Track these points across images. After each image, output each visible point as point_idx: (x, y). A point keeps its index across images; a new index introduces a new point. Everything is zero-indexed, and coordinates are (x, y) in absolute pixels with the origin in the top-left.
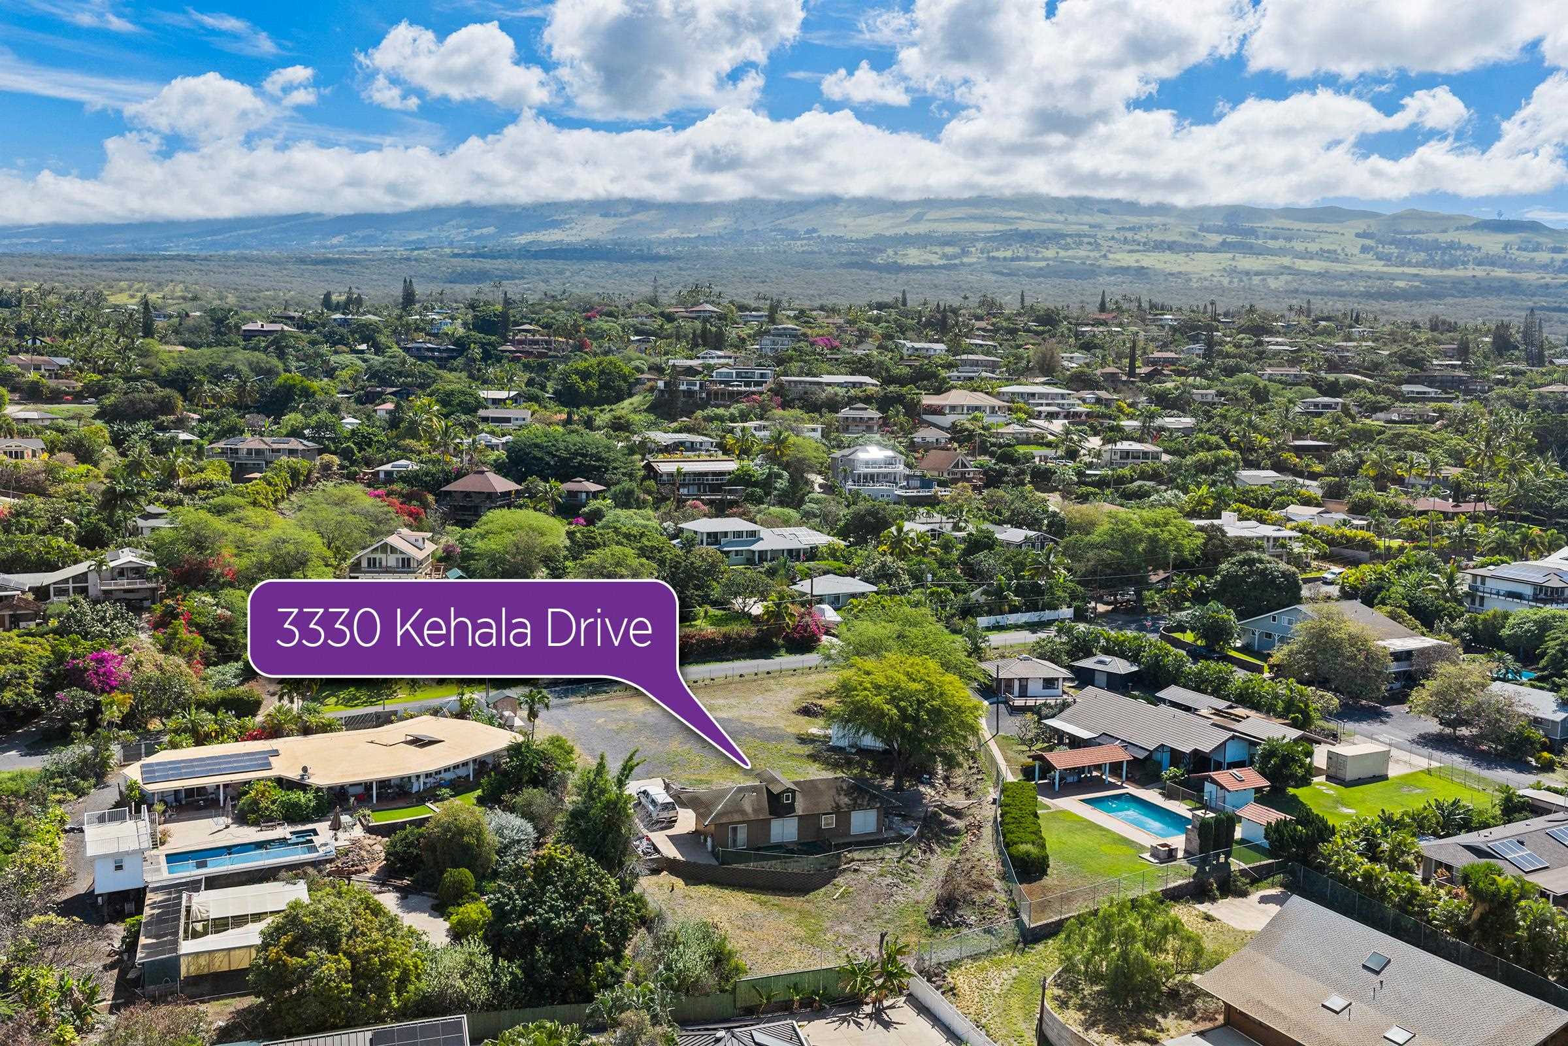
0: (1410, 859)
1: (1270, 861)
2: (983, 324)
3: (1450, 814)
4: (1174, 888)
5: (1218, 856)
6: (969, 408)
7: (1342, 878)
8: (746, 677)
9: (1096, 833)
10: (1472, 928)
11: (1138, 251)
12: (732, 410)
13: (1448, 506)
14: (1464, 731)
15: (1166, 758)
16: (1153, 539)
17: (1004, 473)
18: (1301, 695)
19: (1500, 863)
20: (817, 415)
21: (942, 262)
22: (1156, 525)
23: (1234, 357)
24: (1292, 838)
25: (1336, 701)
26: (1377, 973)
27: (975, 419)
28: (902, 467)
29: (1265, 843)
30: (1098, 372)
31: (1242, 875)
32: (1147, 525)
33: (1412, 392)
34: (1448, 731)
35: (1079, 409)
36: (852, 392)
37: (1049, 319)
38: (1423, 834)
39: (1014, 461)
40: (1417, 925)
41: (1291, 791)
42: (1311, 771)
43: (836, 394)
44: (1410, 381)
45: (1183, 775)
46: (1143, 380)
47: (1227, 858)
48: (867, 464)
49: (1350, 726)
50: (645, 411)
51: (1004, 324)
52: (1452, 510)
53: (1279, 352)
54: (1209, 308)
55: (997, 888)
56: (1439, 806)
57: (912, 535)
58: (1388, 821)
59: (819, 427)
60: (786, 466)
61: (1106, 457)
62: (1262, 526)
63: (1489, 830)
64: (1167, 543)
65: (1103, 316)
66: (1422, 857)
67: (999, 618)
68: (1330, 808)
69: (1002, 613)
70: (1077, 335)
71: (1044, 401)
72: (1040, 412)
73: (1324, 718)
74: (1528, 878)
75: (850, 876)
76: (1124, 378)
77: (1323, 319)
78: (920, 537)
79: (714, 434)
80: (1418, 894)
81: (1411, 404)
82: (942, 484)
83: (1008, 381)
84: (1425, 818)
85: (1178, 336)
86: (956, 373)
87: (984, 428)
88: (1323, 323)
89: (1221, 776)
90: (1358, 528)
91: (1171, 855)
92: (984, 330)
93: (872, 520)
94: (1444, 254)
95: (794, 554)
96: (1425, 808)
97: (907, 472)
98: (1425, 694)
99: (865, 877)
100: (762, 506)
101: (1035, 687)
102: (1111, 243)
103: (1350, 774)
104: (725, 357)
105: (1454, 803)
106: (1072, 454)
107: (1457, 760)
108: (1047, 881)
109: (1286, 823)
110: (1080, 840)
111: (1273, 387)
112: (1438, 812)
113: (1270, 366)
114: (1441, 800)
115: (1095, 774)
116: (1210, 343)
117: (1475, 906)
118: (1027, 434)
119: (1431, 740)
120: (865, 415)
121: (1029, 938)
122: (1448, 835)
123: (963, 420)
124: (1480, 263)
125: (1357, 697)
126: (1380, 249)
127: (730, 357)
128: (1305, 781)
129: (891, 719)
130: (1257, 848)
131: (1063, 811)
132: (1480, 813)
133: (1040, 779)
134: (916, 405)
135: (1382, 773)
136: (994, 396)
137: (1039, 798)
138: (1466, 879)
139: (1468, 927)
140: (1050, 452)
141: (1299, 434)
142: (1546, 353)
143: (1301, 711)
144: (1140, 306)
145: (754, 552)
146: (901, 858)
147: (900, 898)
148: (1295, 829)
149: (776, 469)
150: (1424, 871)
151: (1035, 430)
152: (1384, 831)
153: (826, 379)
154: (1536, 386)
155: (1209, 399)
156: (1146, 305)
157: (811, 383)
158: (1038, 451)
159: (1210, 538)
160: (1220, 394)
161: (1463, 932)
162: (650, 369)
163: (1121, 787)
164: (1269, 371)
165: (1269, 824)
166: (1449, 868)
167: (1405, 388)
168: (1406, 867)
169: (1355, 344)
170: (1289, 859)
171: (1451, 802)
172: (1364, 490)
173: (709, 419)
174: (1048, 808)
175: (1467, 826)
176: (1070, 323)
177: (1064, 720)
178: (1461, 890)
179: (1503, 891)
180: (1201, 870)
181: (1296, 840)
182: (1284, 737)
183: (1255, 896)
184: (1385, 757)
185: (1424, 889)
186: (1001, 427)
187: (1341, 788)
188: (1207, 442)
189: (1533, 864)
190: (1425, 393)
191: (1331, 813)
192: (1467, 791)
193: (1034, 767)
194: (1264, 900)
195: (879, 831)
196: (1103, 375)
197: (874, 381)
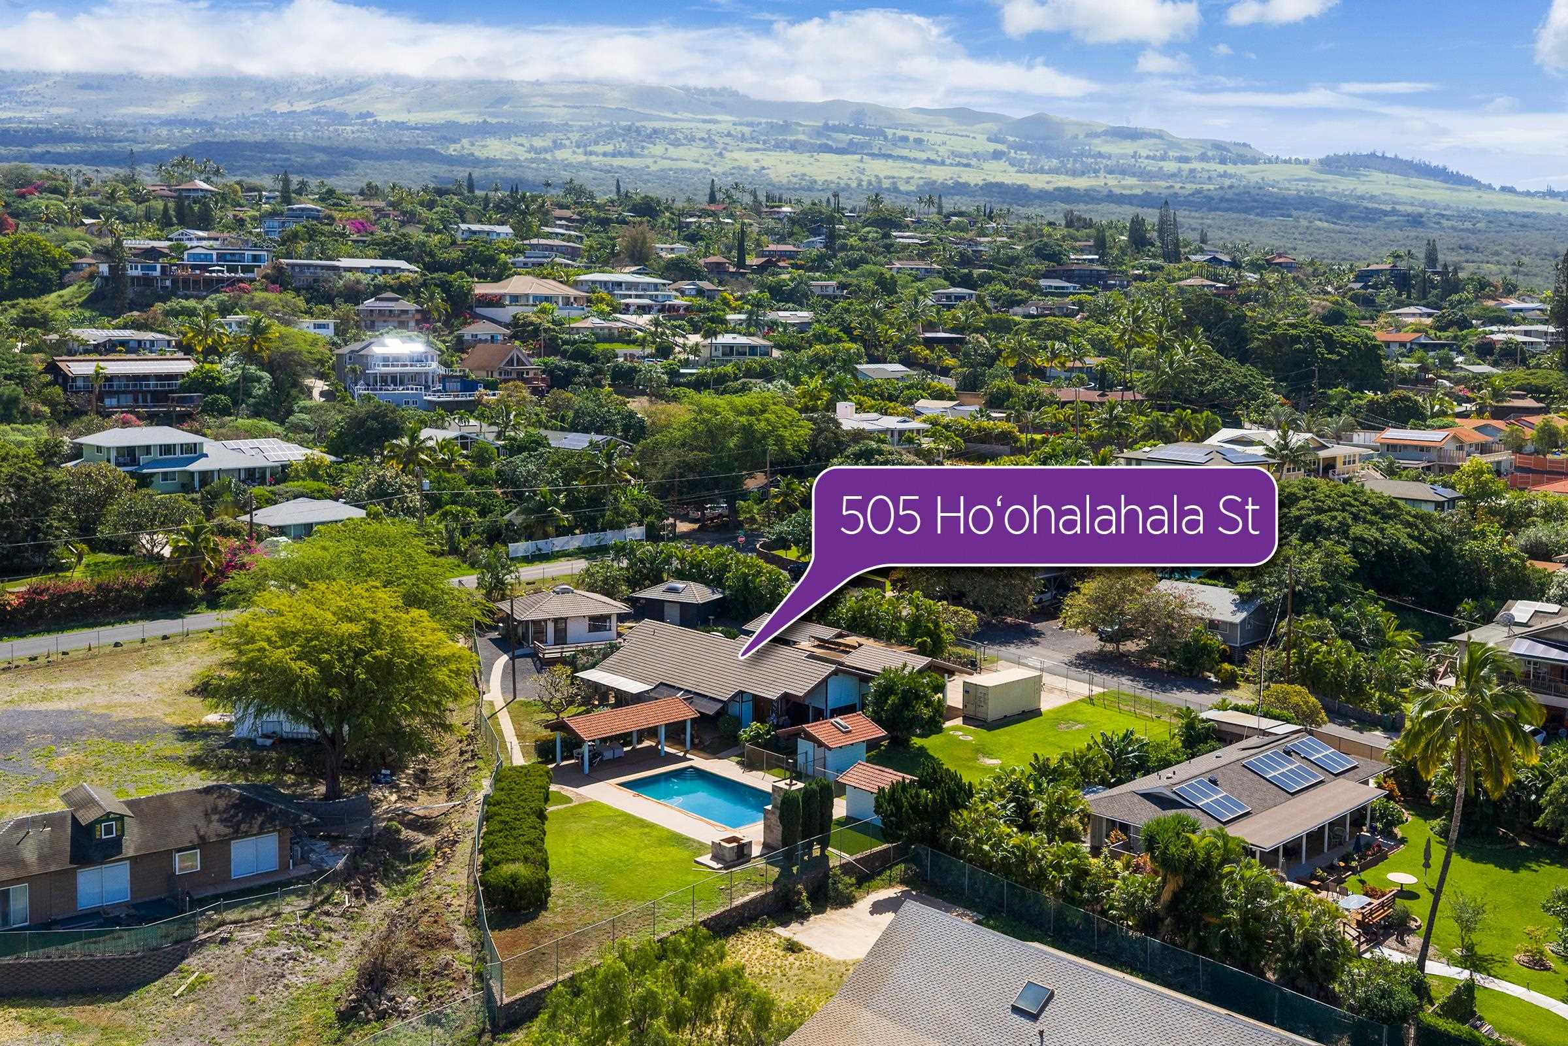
0: (1074, 821)
1: (885, 846)
2: (567, 213)
3: (1121, 752)
4: (744, 905)
5: (810, 846)
6: (536, 298)
7: (985, 862)
8: (125, 647)
9: (635, 832)
10: (1161, 914)
11: (757, 150)
12: (207, 302)
13: (1094, 396)
14: (1131, 646)
15: (747, 709)
16: (747, 430)
17: (575, 372)
18: (929, 613)
19: (1192, 814)
20: (329, 308)
21: (529, 156)
22: (751, 412)
23: (860, 249)
24: (914, 807)
25: (973, 618)
26: (1034, 1017)
27: (543, 311)
28: (435, 365)
29: (875, 819)
30: (702, 262)
31: (845, 873)
32: (741, 414)
33: (1050, 287)
34: (1110, 647)
35: (676, 302)
36: (381, 279)
37: (647, 209)
38: (1089, 784)
39: (588, 358)
40: (1087, 918)
41: (917, 742)
42: (943, 713)
43: (358, 282)
44: (1048, 275)
45: (768, 732)
46: (754, 271)
47: (823, 849)
48: (386, 360)
49: (992, 651)
50: (81, 305)
51: (594, 213)
52: (1098, 400)
53: (909, 245)
54: (832, 200)
55: (459, 942)
56: (1107, 743)
57: (431, 443)
58: (1044, 771)
59: (331, 322)
60: (270, 367)
61: (705, 353)
62: (885, 417)
63: (1171, 769)
64: (764, 437)
65: (713, 207)
66: (1089, 816)
67: (541, 543)
68: (967, 760)
69: (546, 536)
70: (680, 227)
71: (634, 293)
72: (628, 305)
73: (958, 643)
74: (1231, 831)
75: (213, 950)
76: (732, 269)
77: (955, 215)
78: (445, 445)
79: (173, 331)
80: (1086, 873)
81: (1049, 298)
82: (492, 386)
83: (588, 269)
84: (1089, 761)
85: (796, 229)
86: (522, 259)
87: (554, 322)
88: (955, 218)
89: (820, 730)
90: (998, 421)
91: (742, 852)
92: (569, 219)
93: (375, 425)
94: (1075, 161)
95: (253, 475)
96: (1089, 748)
97: (442, 371)
98: (1080, 600)
99: (239, 950)
100: (227, 419)
101: (578, 630)
102: (728, 140)
103: (993, 711)
104: (209, 239)
105: (1126, 736)
106: (664, 351)
107: (1124, 684)
108: (546, 919)
109: (904, 786)
110: (610, 847)
111: (901, 279)
112: (1106, 751)
113: (899, 259)
114: (1109, 734)
115: (647, 743)
116: (832, 237)
117: (1164, 881)
118: (610, 329)
119: (1091, 661)
120: (396, 306)
121: (502, 1023)
122: (1120, 782)
123: (529, 313)
124: (1111, 172)
125: (998, 612)
126: (1012, 154)
127: (217, 239)
128: (933, 726)
129: (306, 684)
130: (865, 828)
131: (590, 804)
132: (1158, 747)
133: (563, 759)
134: (466, 295)
135: (1033, 707)
136: (570, 286)
137: (553, 788)
138: (1151, 844)
139: (1156, 913)
140: (637, 350)
141: (931, 326)
142: (1182, 250)
143: (929, 633)
144: (755, 197)
145: (192, 474)
146: (311, 909)
147: (298, 980)
148: (918, 795)
149: (253, 369)
150: (1093, 837)
151: (620, 325)
152: (1038, 785)
153: (345, 262)
154: (1174, 280)
155: (830, 291)
156: (762, 198)
157: (323, 267)
158: (621, 349)
159: (820, 431)
160: (842, 286)
161: (1149, 923)
162: (96, 252)
163: (684, 759)
164: (897, 265)
165: (881, 790)
166: (1124, 828)
167: (1043, 282)
168: (1070, 835)
169: (989, 239)
170: (911, 840)
171: (1121, 735)
172: (1002, 378)
173: (175, 313)
174: (569, 800)
175: (1143, 767)
176: (673, 213)
177: (610, 670)
178: (1145, 859)
179: (1201, 855)
180: (785, 872)
181: (919, 811)
182: (905, 665)
183: (864, 904)
184: (1035, 686)
185: (1096, 864)
186: (575, 321)
187: (983, 732)
188: (825, 334)
189: (1231, 811)
190: (1063, 288)
191: (970, 768)
192: (1137, 722)
193: (554, 741)
194: (878, 908)
195: (284, 867)
196: (707, 265)
197: (412, 267)
